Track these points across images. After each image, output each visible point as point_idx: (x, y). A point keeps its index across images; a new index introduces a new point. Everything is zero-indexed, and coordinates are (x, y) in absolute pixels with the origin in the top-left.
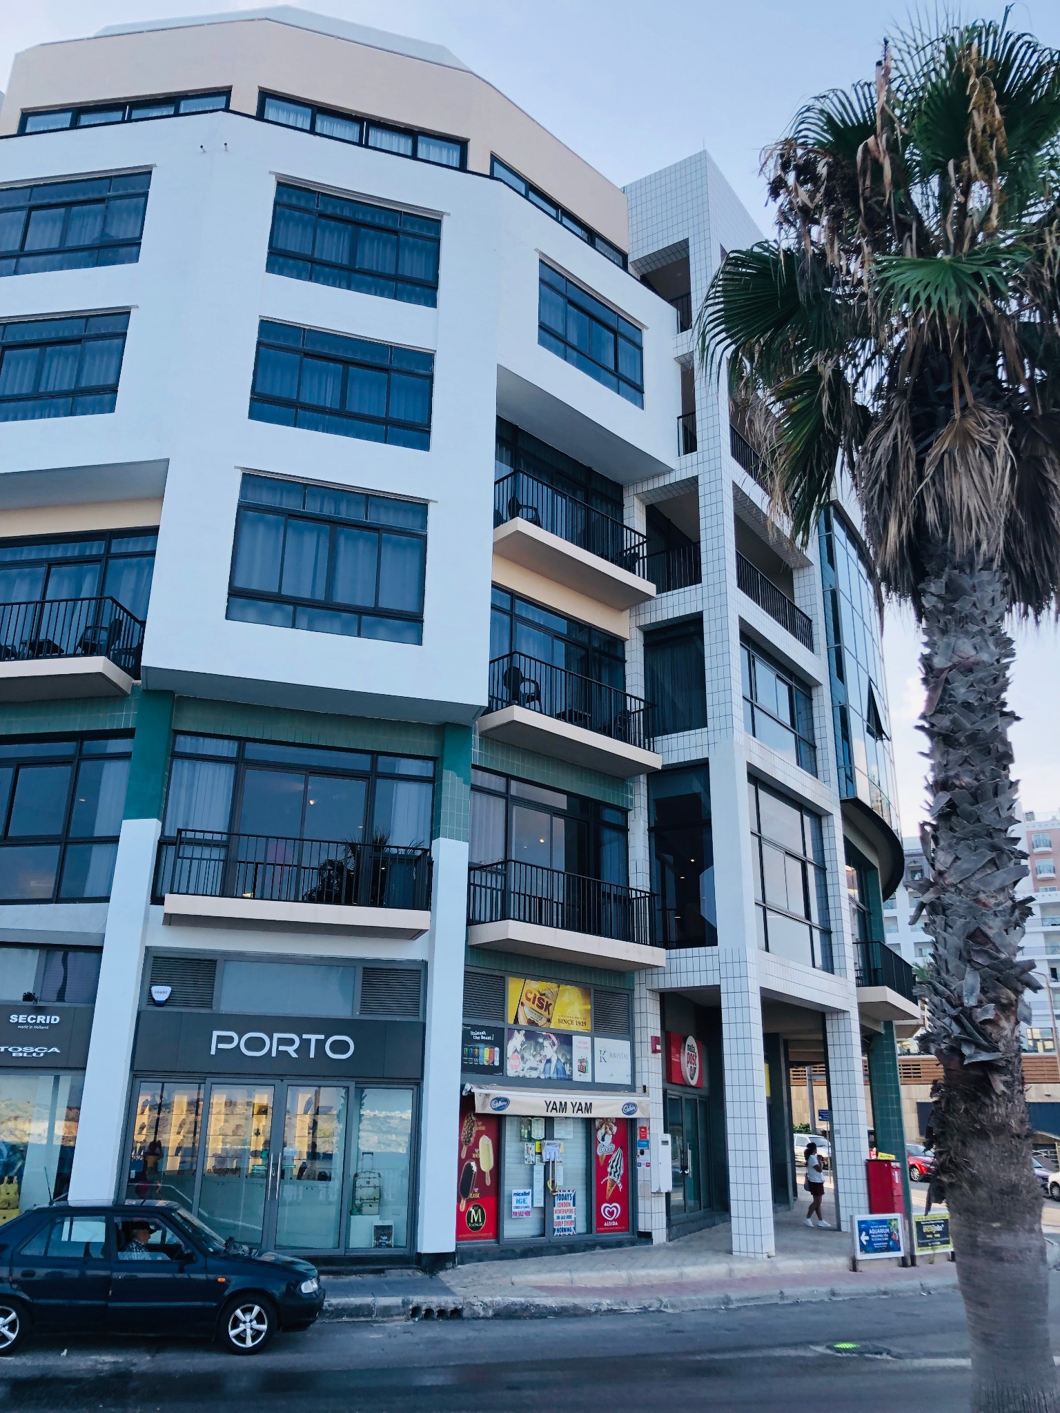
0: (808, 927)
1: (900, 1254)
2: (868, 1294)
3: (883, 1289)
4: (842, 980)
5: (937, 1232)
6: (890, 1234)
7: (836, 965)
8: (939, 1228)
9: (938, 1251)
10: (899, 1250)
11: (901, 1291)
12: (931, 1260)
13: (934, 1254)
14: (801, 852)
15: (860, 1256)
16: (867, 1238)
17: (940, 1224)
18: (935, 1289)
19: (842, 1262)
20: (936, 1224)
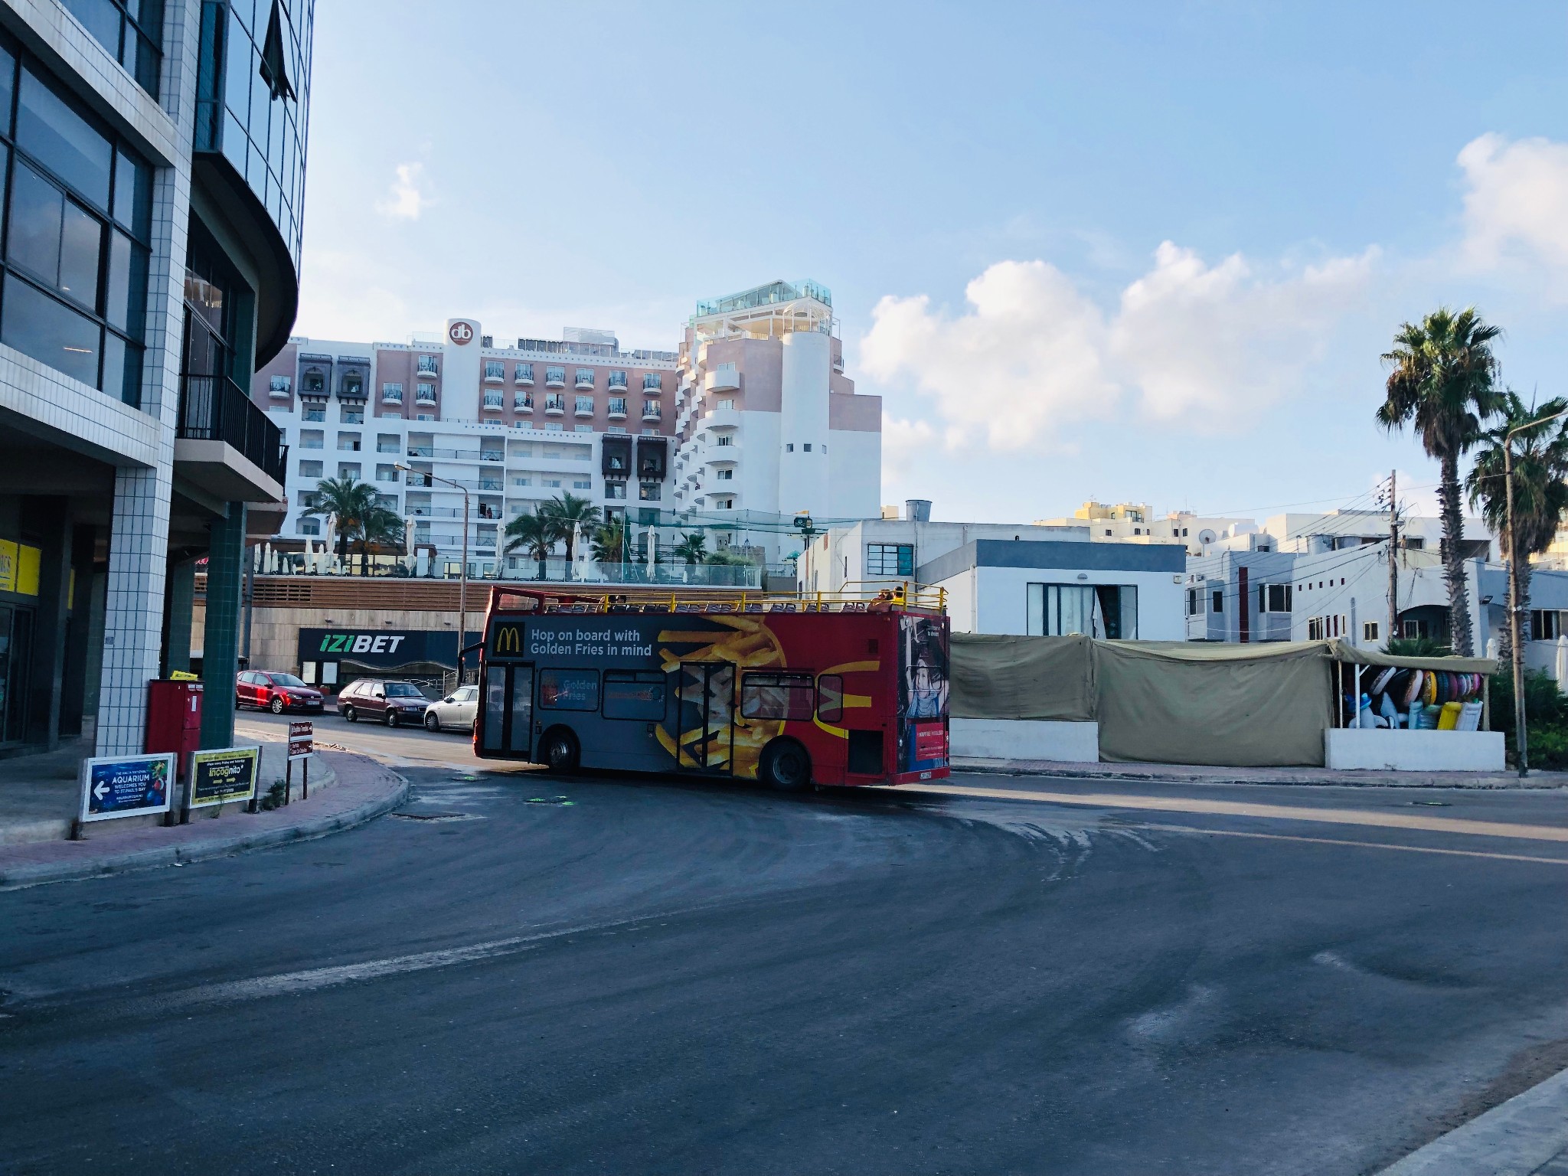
0: (98, 329)
1: (164, 809)
2: (73, 875)
3: (104, 864)
4: (150, 420)
5: (231, 776)
6: (150, 784)
7: (145, 397)
8: (235, 770)
9: (226, 801)
10: (163, 803)
11: (138, 865)
12: (214, 813)
13: (221, 805)
14: (105, 207)
15: (86, 816)
16: (107, 790)
17: (238, 765)
18: (197, 856)
19: (53, 827)
20: (231, 766)
